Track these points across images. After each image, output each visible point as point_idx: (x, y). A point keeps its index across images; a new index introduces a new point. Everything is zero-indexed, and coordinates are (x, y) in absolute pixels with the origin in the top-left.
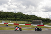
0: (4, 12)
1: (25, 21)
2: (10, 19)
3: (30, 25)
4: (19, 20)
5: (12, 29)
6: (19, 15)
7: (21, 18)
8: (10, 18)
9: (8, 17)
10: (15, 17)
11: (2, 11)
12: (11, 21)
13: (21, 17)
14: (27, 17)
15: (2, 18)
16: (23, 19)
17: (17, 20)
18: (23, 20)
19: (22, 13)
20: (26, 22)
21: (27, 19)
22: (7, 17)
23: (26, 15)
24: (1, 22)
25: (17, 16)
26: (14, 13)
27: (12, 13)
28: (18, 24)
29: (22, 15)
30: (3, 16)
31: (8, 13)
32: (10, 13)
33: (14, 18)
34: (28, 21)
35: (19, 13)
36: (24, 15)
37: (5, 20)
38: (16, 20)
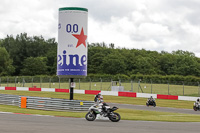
0: (119, 50)
2: (144, 76)
4: (178, 82)
5: (149, 117)
6: (179, 60)
7: (188, 72)
8: (141, 75)
9: (134, 68)
10: (162, 69)
11: (112, 45)
12: (145, 86)
13: (186, 69)
15: (113, 72)
16: (193, 77)
17: (172, 81)
18: (193, 83)
22: (130, 70)
24: (109, 89)
25: (171, 65)
26: (159, 52)
27: (149, 52)
28: (176, 98)
29: (192, 63)
30: (117, 64)
31: (136, 52)
32: (143, 53)
33: (158, 73)
35: (178, 52)
37: (124, 80)
38: (165, 81)
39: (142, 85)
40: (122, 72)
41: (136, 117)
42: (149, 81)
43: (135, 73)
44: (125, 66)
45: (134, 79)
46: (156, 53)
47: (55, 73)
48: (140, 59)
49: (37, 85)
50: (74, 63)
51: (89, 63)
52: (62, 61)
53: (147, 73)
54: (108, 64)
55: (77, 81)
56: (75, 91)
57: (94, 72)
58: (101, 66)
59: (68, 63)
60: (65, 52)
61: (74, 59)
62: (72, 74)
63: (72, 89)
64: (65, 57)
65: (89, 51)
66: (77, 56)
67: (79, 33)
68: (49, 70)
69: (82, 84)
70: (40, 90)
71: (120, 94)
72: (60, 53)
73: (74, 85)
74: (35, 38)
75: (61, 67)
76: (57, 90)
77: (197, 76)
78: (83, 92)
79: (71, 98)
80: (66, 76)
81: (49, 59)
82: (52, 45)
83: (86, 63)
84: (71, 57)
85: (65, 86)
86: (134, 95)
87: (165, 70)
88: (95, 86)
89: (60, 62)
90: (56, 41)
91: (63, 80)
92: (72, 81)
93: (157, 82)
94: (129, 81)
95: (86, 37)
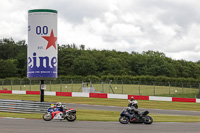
0: (89, 51)
1: (173, 85)
2: (114, 77)
3: (194, 101)
4: (149, 82)
6: (149, 61)
7: (158, 73)
8: (111, 76)
9: (105, 69)
10: (133, 69)
11: (83, 47)
12: (116, 87)
13: (156, 69)
14: (181, 70)
15: (84, 74)
16: (164, 77)
17: (143, 82)
18: (164, 83)
19: (159, 54)
20: (176, 90)
21: (182, 76)
22: (101, 71)
23: (175, 62)
24: (80, 91)
25: (141, 66)
26: (130, 53)
27: (119, 53)
28: (147, 98)
29: (162, 63)
30: (88, 66)
31: (106, 53)
32: (114, 54)
33: (129, 74)
34: (185, 86)
35: (149, 52)
36: (169, 60)
37: (95, 81)
38: (136, 82)
39: (113, 85)
40: (93, 73)
41: (107, 118)
42: (119, 81)
43: (106, 74)
44: (96, 67)
45: (105, 80)
46: (126, 53)
47: (25, 75)
48: (110, 60)
49: (8, 87)
50: (45, 65)
51: (59, 65)
52: (32, 63)
53: (117, 73)
54: (78, 66)
55: (48, 83)
56: (46, 93)
57: (65, 74)
58: (72, 67)
59: (38, 65)
60: (35, 54)
61: (45, 61)
62: (43, 76)
63: (42, 91)
64: (35, 59)
65: (59, 52)
66: (47, 58)
67: (49, 35)
68: (20, 72)
69: (53, 86)
70: (11, 92)
71: (91, 95)
72: (30, 55)
73: (45, 87)
74: (5, 40)
75: (31, 70)
76: (28, 93)
77: (168, 76)
78: (54, 94)
79: (42, 100)
80: (37, 78)
81: (20, 61)
82: (23, 48)
83: (56, 65)
84: (41, 59)
85: (36, 88)
86: (105, 96)
87: (136, 71)
88: (66, 88)
89: (30, 64)
90: (26, 43)
91: (34, 83)
92: (42, 83)
93: (128, 83)
94: (100, 82)
95: (56, 38)
